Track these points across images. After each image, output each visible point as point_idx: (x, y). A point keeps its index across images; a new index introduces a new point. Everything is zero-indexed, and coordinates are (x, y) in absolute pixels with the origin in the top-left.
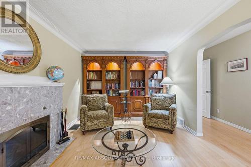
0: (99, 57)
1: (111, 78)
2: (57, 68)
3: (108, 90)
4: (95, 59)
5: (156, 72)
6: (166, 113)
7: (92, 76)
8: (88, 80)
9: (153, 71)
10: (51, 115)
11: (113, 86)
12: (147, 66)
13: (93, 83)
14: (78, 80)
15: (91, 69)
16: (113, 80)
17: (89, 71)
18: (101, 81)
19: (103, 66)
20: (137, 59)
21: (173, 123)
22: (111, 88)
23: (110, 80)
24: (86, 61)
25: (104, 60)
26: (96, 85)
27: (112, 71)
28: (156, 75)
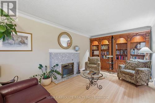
0: (97, 38)
1: (104, 49)
2: (77, 46)
3: (103, 56)
4: (95, 40)
5: (140, 43)
6: (133, 72)
7: (95, 48)
8: (92, 50)
9: (137, 42)
10: (74, 63)
11: (106, 53)
12: (129, 40)
13: (95, 51)
14: (88, 50)
15: (95, 45)
16: (105, 50)
17: (93, 46)
18: (98, 50)
19: (100, 43)
20: (121, 36)
21: (137, 79)
22: (104, 54)
23: (104, 50)
24: (92, 41)
25: (100, 40)
26: (96, 53)
27: (105, 45)
28: (139, 45)
